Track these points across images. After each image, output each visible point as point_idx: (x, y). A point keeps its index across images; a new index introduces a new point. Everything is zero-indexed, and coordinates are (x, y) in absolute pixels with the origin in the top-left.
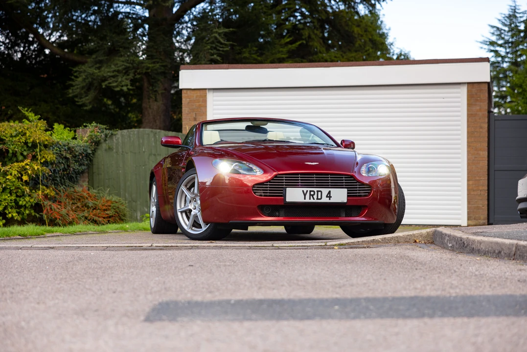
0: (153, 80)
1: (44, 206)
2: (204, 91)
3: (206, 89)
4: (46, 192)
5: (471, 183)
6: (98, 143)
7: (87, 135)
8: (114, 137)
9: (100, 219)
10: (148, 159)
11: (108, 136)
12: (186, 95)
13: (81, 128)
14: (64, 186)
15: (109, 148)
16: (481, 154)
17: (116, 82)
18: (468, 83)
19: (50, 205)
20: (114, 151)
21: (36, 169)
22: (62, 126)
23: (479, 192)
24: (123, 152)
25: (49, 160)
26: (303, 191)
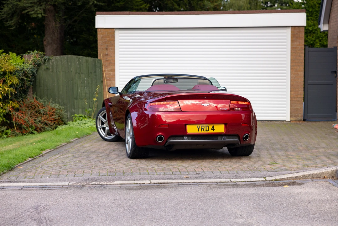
0: (58, 9)
1: (14, 116)
3: (114, 28)
4: (13, 105)
5: (293, 93)
6: (39, 65)
7: (31, 60)
8: (50, 61)
9: (49, 122)
10: (75, 76)
11: (47, 61)
12: (100, 32)
13: (26, 54)
14: (21, 98)
15: (47, 68)
16: (300, 74)
17: (33, 10)
18: (292, 27)
19: (17, 115)
20: (51, 70)
21: (7, 90)
22: (15, 54)
23: (298, 99)
24: (57, 71)
25: (15, 83)
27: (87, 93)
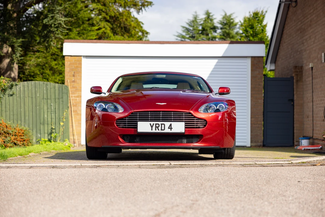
2: (80, 57)
3: (81, 56)
5: (253, 119)
6: (5, 91)
8: (17, 86)
10: (41, 101)
11: (14, 86)
12: (68, 60)
15: (14, 94)
16: (260, 101)
18: (252, 57)
20: (17, 96)
23: (258, 125)
24: (23, 97)
26: (150, 124)
27: (53, 118)
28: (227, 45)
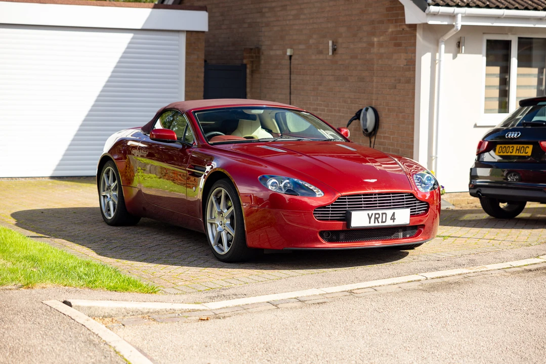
18: (187, 32)
28: (150, 10)
